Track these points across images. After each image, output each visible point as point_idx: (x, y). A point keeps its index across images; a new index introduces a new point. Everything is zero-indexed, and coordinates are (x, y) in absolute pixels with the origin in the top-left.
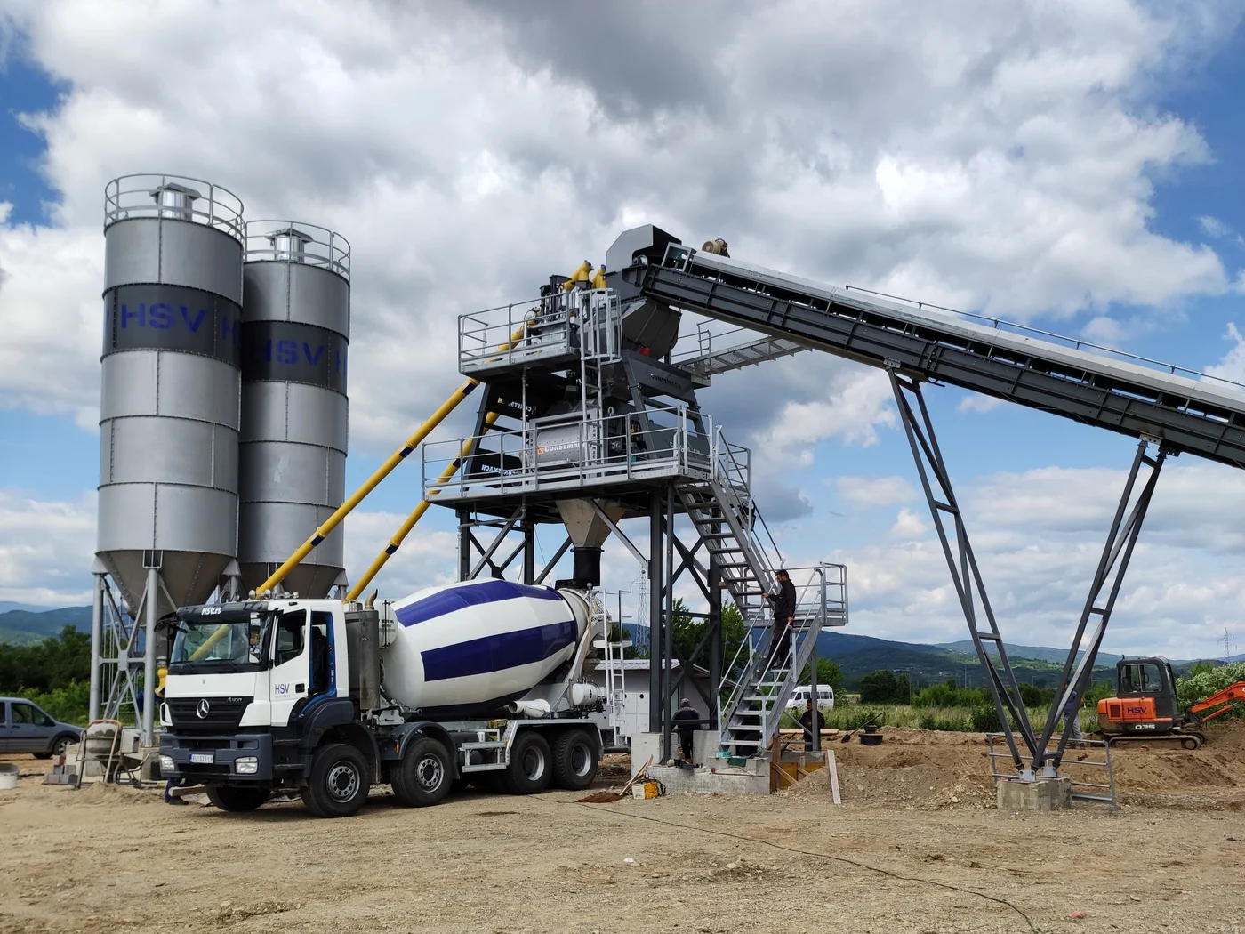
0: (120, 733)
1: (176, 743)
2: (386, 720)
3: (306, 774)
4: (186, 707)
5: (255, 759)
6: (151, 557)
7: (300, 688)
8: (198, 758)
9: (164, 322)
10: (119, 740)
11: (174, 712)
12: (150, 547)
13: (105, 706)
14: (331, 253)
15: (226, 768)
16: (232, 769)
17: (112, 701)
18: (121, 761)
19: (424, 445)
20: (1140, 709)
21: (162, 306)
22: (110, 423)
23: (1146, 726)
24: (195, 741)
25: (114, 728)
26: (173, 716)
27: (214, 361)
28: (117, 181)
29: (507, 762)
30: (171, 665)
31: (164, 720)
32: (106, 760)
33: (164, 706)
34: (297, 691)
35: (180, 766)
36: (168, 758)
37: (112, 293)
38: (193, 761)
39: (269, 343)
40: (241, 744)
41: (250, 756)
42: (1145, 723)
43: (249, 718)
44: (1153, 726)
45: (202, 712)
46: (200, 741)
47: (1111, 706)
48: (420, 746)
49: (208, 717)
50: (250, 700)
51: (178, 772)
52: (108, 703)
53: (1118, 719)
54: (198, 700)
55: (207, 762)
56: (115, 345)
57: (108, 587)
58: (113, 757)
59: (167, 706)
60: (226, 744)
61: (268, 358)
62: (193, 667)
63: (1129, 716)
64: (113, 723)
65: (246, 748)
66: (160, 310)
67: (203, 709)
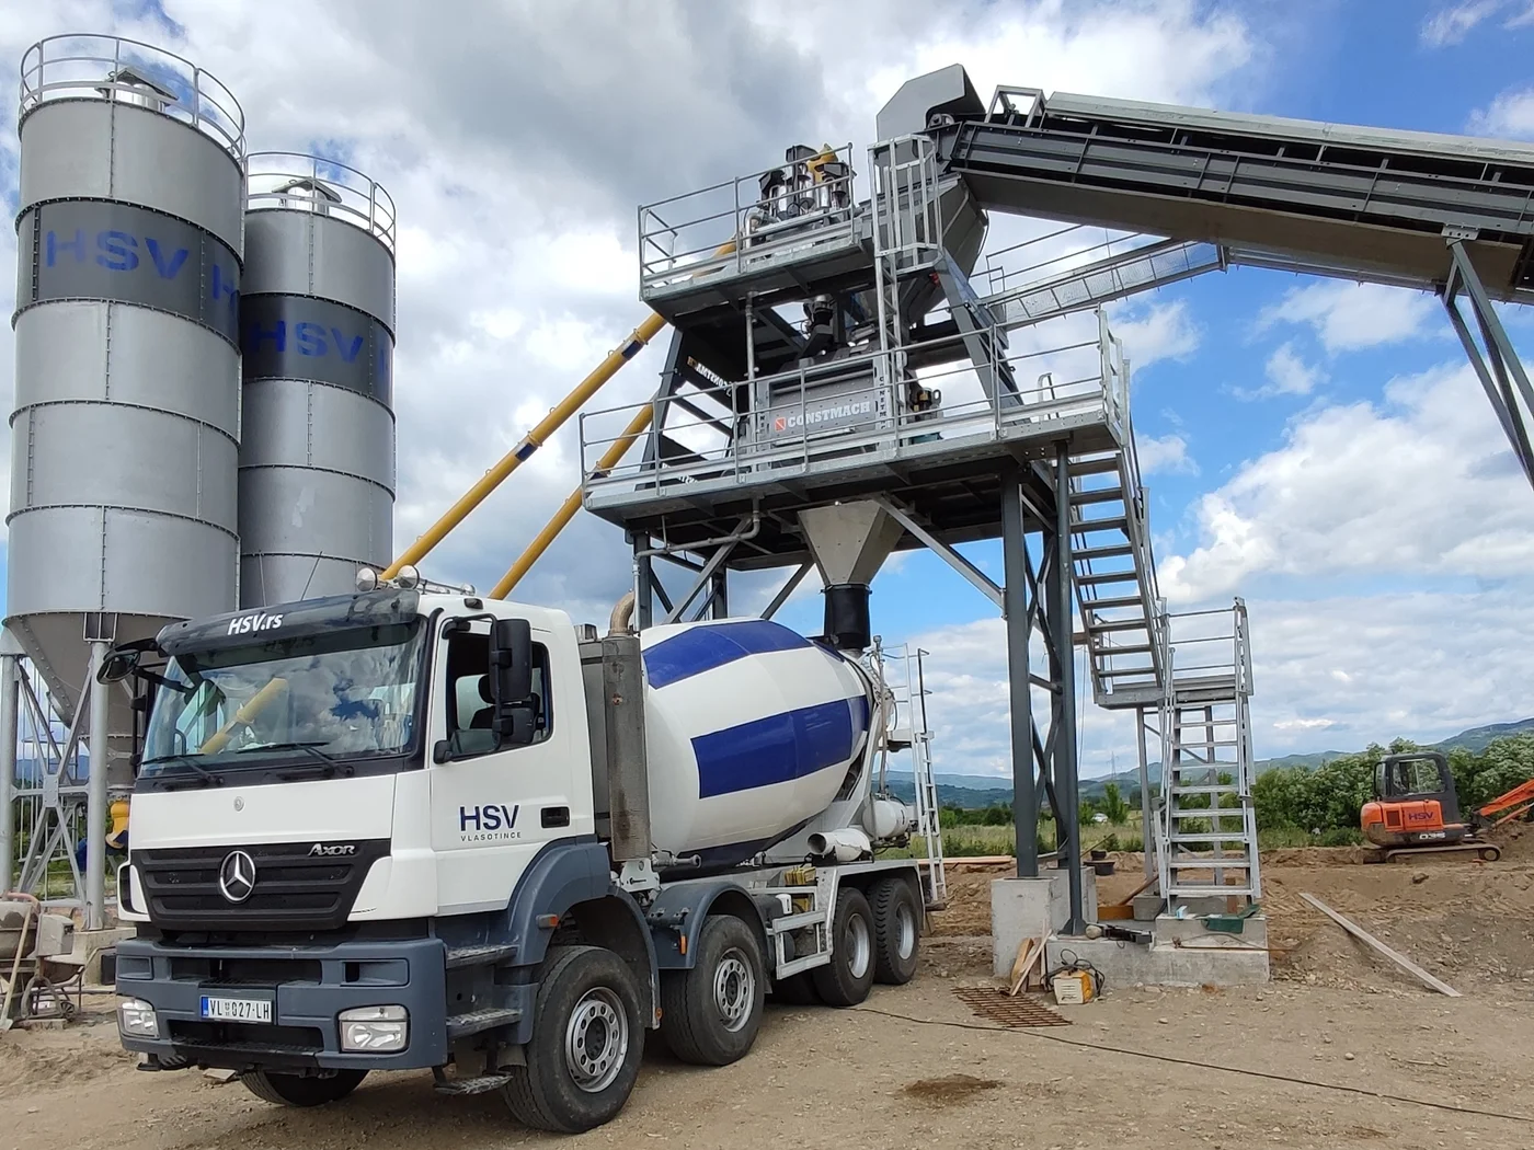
0: (35, 918)
1: (161, 965)
2: (632, 881)
3: (524, 1035)
4: (186, 874)
5: (400, 1012)
6: (95, 624)
7: (554, 817)
8: (225, 1008)
9: (119, 259)
10: (32, 933)
11: (153, 885)
12: (96, 608)
13: (23, 863)
14: (372, 210)
15: (313, 1036)
16: (328, 1037)
17: (32, 858)
18: (37, 972)
19: (582, 417)
20: (1426, 815)
21: (113, 234)
22: (26, 415)
23: (1434, 835)
24: (214, 961)
25: (22, 908)
26: (151, 896)
27: (198, 328)
28: (39, 46)
29: (830, 949)
30: (143, 768)
31: (127, 905)
32: (6, 970)
33: (126, 870)
34: (546, 824)
35: (174, 1027)
36: (138, 1005)
37: (31, 216)
38: (211, 1015)
39: (282, 325)
40: (353, 971)
41: (382, 1005)
42: (1432, 832)
43: (377, 898)
44: (1442, 835)
45: (234, 887)
46: (227, 961)
47: (1388, 812)
48: (718, 934)
49: (254, 899)
50: (381, 848)
51: (169, 1042)
52: (27, 860)
53: (1396, 829)
54: (223, 852)
55: (253, 1018)
56: (35, 292)
57: (25, 678)
58: (22, 963)
59: (134, 872)
60: (310, 970)
61: (281, 347)
62: (204, 767)
63: (1411, 824)
64: (21, 899)
65: (368, 981)
66: (112, 241)
67: (237, 875)
